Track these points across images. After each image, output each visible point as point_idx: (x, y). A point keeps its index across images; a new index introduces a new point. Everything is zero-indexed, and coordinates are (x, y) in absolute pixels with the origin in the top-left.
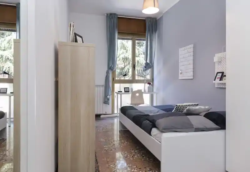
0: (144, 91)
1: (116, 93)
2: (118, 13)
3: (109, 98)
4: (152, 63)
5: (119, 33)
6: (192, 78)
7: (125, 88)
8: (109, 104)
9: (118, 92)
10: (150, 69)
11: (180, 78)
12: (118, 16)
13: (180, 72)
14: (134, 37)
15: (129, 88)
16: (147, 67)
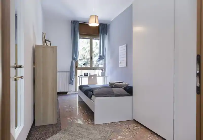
0: (99, 75)
1: (78, 77)
2: (79, 21)
3: (73, 80)
4: (104, 56)
5: (80, 34)
6: (125, 66)
7: (84, 73)
8: (73, 85)
9: (80, 76)
10: (102, 60)
11: (120, 66)
12: (80, 23)
13: (120, 62)
14: (92, 37)
15: (87, 73)
16: (100, 59)
